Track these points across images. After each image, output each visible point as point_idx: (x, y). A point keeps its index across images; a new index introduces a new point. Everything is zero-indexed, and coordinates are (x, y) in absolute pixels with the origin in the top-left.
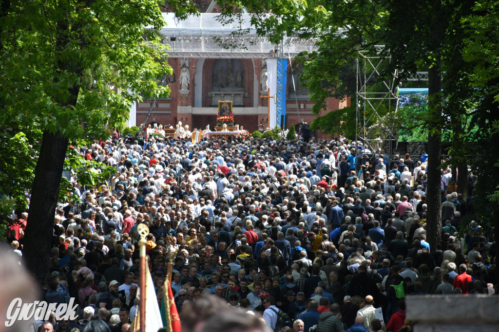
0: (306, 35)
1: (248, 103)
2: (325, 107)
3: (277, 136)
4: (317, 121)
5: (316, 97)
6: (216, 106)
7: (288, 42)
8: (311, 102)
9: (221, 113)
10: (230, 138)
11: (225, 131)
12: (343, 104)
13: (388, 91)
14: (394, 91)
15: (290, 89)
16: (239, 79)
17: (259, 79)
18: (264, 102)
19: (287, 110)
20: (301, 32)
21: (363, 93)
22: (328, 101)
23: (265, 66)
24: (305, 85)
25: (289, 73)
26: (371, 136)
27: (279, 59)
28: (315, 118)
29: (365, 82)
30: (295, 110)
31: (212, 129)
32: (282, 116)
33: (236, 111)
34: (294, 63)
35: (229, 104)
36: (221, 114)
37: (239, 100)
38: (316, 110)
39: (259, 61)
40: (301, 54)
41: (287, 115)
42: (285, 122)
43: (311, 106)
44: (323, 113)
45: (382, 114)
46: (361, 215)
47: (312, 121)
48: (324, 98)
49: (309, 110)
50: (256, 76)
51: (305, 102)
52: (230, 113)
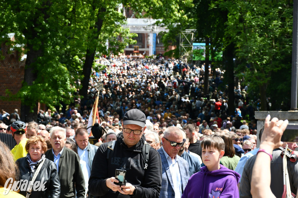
0: (162, 26)
1: (143, 47)
2: (168, 49)
3: (152, 58)
4: (166, 53)
5: (165, 46)
6: (133, 48)
7: (157, 28)
8: (164, 47)
9: (135, 50)
10: (138, 58)
11: (136, 56)
12: (173, 48)
13: (189, 44)
14: (192, 44)
15: (157, 43)
16: (141, 39)
17: (147, 39)
18: (148, 47)
19: (156, 49)
20: (161, 25)
21: (182, 45)
23: (149, 36)
24: (162, 42)
25: (157, 38)
26: (184, 58)
27: (153, 33)
29: (183, 41)
30: (158, 49)
31: (132, 55)
32: (154, 52)
33: (140, 49)
34: (159, 34)
35: (138, 47)
37: (141, 46)
38: (165, 50)
39: (147, 34)
40: (161, 32)
41: (156, 51)
42: (155, 53)
43: (164, 48)
44: (168, 51)
45: (187, 51)
46: (182, 83)
47: (164, 53)
48: (168, 46)
49: (163, 50)
50: (146, 39)
51: (161, 47)
52: (138, 50)
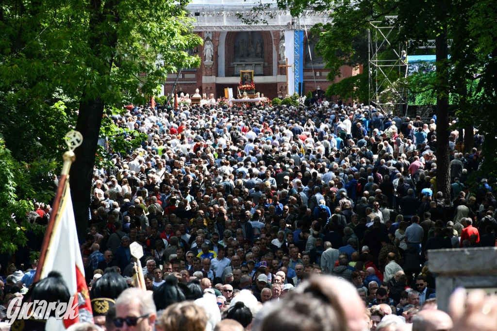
0: (320, 8)
1: (268, 72)
2: (339, 74)
3: (295, 102)
4: (332, 88)
5: (331, 65)
6: (238, 75)
7: (304, 14)
8: (325, 70)
11: (246, 98)
12: (356, 72)
13: (397, 58)
15: (306, 59)
16: (259, 50)
17: (278, 49)
18: (283, 71)
19: (305, 77)
20: (316, 6)
21: (375, 61)
22: (342, 69)
23: (283, 38)
24: (320, 54)
25: (306, 44)
26: (383, 101)
27: (295, 31)
28: (330, 85)
29: (377, 51)
30: (311, 77)
32: (300, 84)
33: (257, 80)
34: (310, 34)
35: (250, 73)
36: (243, 82)
37: (260, 69)
38: (331, 77)
39: (277, 33)
40: (316, 26)
41: (304, 83)
42: (302, 89)
43: (326, 74)
44: (338, 80)
45: (392, 80)
47: (327, 87)
48: (338, 66)
49: (325, 77)
50: (274, 47)
51: (321, 70)
52: (251, 82)
